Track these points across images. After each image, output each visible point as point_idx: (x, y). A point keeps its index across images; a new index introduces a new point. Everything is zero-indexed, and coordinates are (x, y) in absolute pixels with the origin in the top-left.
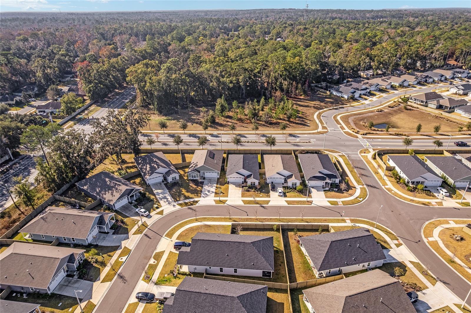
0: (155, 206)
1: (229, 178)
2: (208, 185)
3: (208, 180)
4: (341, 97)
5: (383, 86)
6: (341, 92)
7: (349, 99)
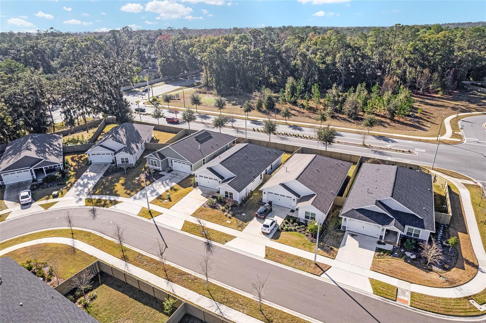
0: (55, 193)
1: (198, 176)
2: (164, 182)
3: (174, 174)
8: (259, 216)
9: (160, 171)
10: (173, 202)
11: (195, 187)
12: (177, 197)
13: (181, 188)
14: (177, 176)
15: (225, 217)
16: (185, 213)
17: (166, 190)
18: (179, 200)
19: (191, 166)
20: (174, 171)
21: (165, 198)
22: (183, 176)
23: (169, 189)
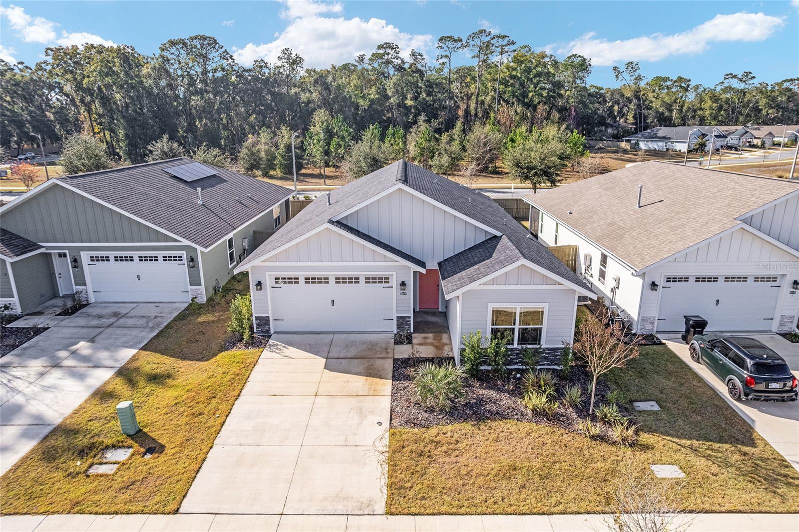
1: (268, 282)
2: (63, 354)
3: (100, 317)
4: (668, 150)
5: (755, 138)
6: (664, 138)
7: (694, 149)
8: (774, 386)
9: (16, 318)
10: (173, 451)
11: (261, 343)
12: (185, 414)
13: (180, 361)
14: (122, 321)
15: (605, 447)
16: (330, 509)
17: (93, 390)
18: (213, 430)
19: (192, 260)
20: (93, 305)
21: (106, 441)
22: (153, 315)
23: (107, 383)
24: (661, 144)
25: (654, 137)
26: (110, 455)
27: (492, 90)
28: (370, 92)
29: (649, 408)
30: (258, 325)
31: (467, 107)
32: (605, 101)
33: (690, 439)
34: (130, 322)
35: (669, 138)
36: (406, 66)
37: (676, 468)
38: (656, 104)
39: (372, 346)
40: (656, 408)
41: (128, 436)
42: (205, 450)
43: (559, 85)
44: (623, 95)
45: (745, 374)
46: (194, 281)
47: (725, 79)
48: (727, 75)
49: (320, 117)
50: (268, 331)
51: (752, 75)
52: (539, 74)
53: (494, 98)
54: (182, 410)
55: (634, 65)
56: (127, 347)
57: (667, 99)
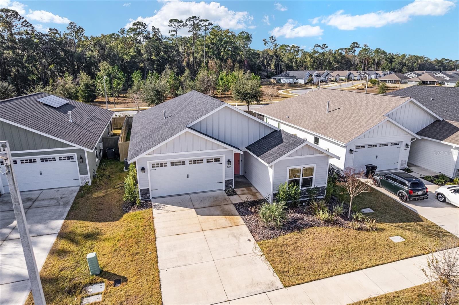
1: (148, 167)
4: (295, 83)
5: (332, 77)
6: (293, 77)
7: (307, 82)
8: (420, 193)
10: (134, 279)
11: (148, 206)
12: (127, 255)
13: (98, 224)
14: (37, 203)
15: (364, 233)
16: (253, 291)
17: (49, 251)
18: (153, 261)
19: (81, 158)
20: (5, 195)
21: (82, 281)
22: (59, 197)
23: (55, 244)
24: (291, 80)
25: (287, 76)
26: (91, 290)
27: (201, 51)
28: (130, 51)
29: (368, 212)
30: (142, 195)
31: (188, 60)
32: (259, 57)
33: (396, 222)
34: (45, 203)
35: (295, 77)
36: (151, 36)
37: (399, 237)
38: (285, 59)
39: (216, 198)
40: (372, 211)
41: (96, 275)
42: (157, 274)
43: (237, 48)
44: (268, 54)
45: (406, 188)
46: (83, 172)
47: (315, 47)
48: (315, 45)
49: (104, 66)
50: (149, 197)
51: (326, 46)
52: (227, 42)
53: (202, 55)
54: (122, 253)
55: (273, 38)
56: (54, 219)
57: (289, 56)
